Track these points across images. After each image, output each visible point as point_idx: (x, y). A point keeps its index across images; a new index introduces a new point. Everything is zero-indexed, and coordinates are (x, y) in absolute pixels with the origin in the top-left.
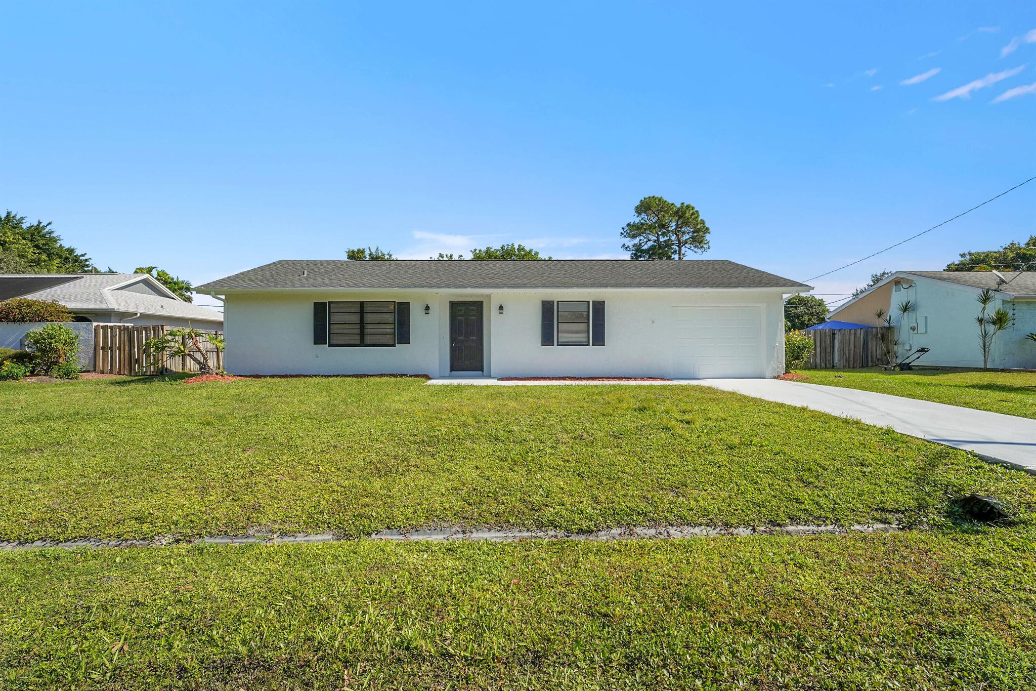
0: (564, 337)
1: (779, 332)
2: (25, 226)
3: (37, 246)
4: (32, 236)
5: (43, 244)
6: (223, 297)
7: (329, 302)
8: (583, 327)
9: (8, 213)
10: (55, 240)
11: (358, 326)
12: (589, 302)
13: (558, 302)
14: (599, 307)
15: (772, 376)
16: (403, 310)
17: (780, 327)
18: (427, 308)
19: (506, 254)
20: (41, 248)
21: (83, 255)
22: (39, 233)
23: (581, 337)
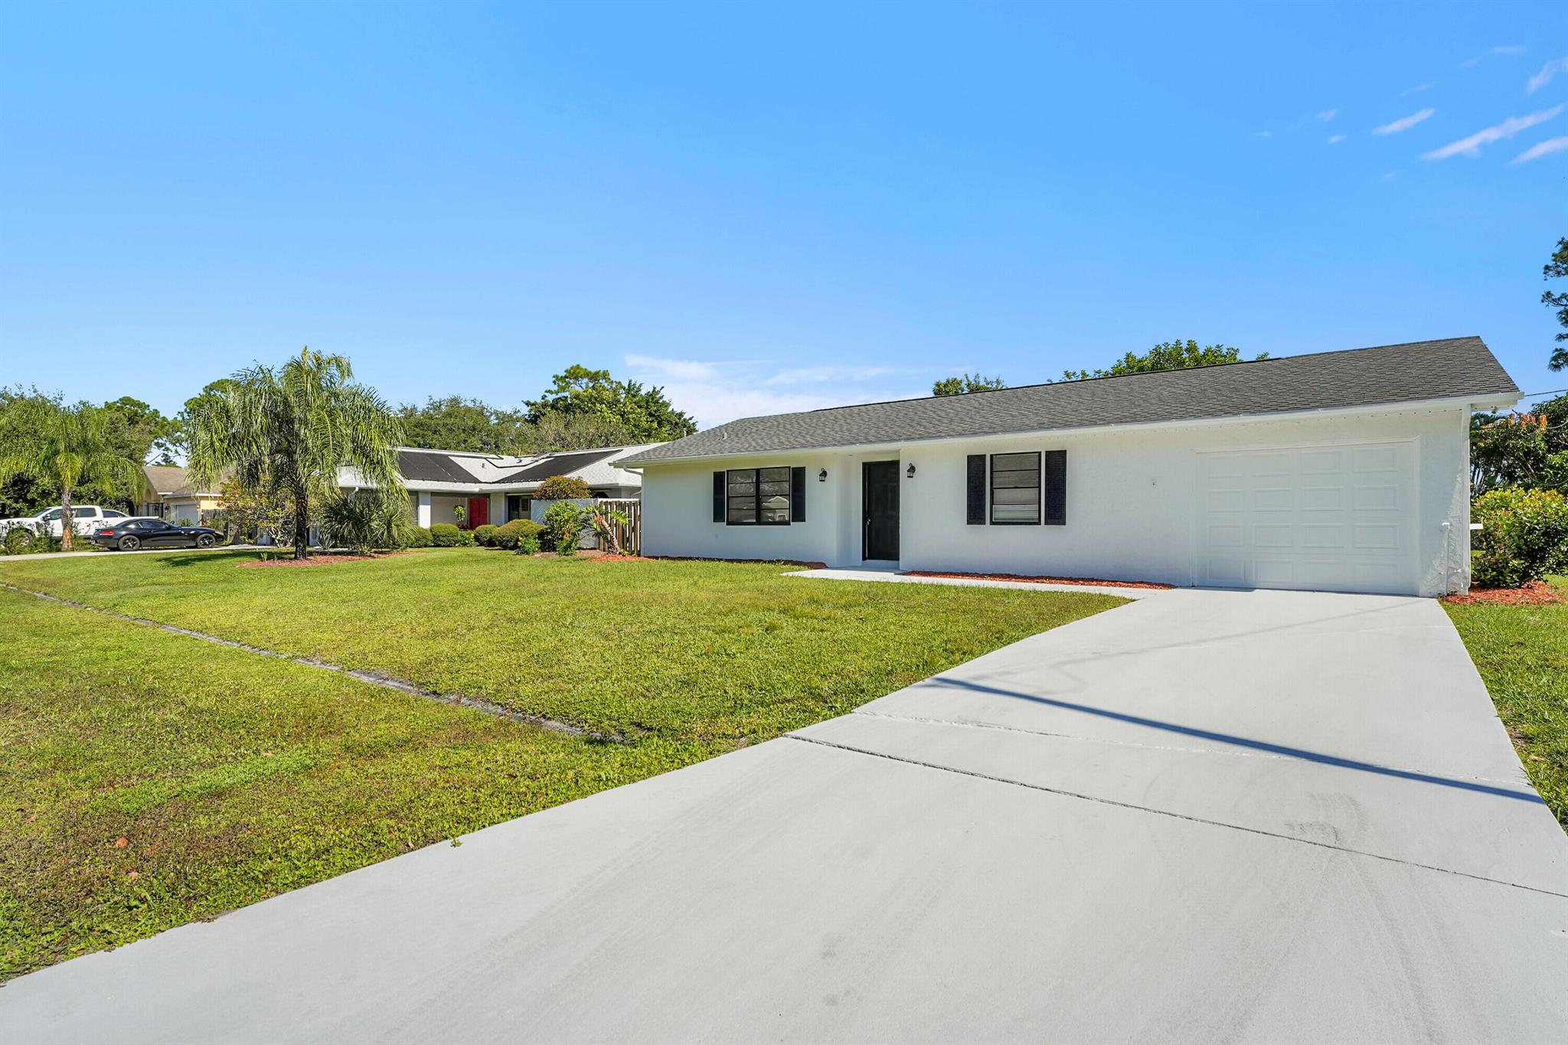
0: (1001, 512)
1: (1456, 496)
2: (643, 392)
3: (651, 415)
4: (647, 403)
5: (655, 411)
6: (641, 470)
7: (728, 471)
8: (1032, 494)
9: (630, 381)
10: (667, 405)
11: (754, 499)
12: (1040, 453)
13: (992, 456)
14: (1057, 461)
15: (1435, 591)
16: (798, 476)
17: (1458, 486)
18: (824, 474)
19: (1165, 361)
20: (654, 416)
21: (691, 419)
22: (652, 399)
23: (1030, 512)
